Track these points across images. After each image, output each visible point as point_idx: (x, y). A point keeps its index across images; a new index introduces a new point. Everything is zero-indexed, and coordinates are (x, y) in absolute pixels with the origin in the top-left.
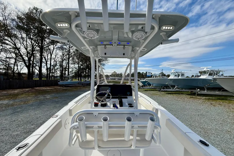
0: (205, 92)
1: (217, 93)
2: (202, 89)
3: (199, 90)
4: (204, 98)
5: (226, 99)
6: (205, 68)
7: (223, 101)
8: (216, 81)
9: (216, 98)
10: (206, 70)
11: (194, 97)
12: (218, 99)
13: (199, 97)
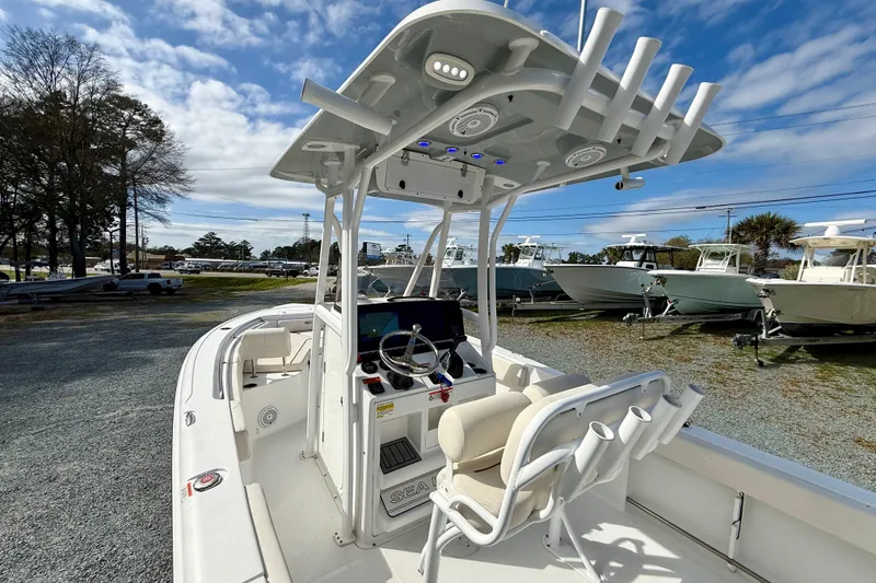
0: (531, 304)
1: (553, 304)
2: (525, 296)
3: (518, 299)
4: (528, 320)
5: (568, 320)
6: (528, 240)
7: (564, 323)
8: (553, 275)
9: (550, 318)
10: (529, 245)
11: (507, 319)
12: (553, 320)
13: (517, 320)
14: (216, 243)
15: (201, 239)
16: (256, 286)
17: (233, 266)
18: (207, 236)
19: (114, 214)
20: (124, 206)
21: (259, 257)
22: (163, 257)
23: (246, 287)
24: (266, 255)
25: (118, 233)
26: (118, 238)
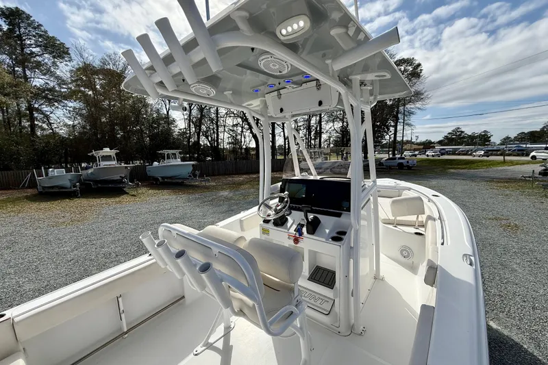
14: (460, 135)
15: (449, 134)
16: (473, 165)
17: (468, 151)
18: (453, 131)
19: (391, 126)
20: (396, 120)
21: (498, 142)
22: (422, 147)
23: (464, 166)
24: (506, 141)
25: (393, 136)
26: (393, 139)
